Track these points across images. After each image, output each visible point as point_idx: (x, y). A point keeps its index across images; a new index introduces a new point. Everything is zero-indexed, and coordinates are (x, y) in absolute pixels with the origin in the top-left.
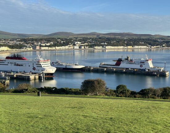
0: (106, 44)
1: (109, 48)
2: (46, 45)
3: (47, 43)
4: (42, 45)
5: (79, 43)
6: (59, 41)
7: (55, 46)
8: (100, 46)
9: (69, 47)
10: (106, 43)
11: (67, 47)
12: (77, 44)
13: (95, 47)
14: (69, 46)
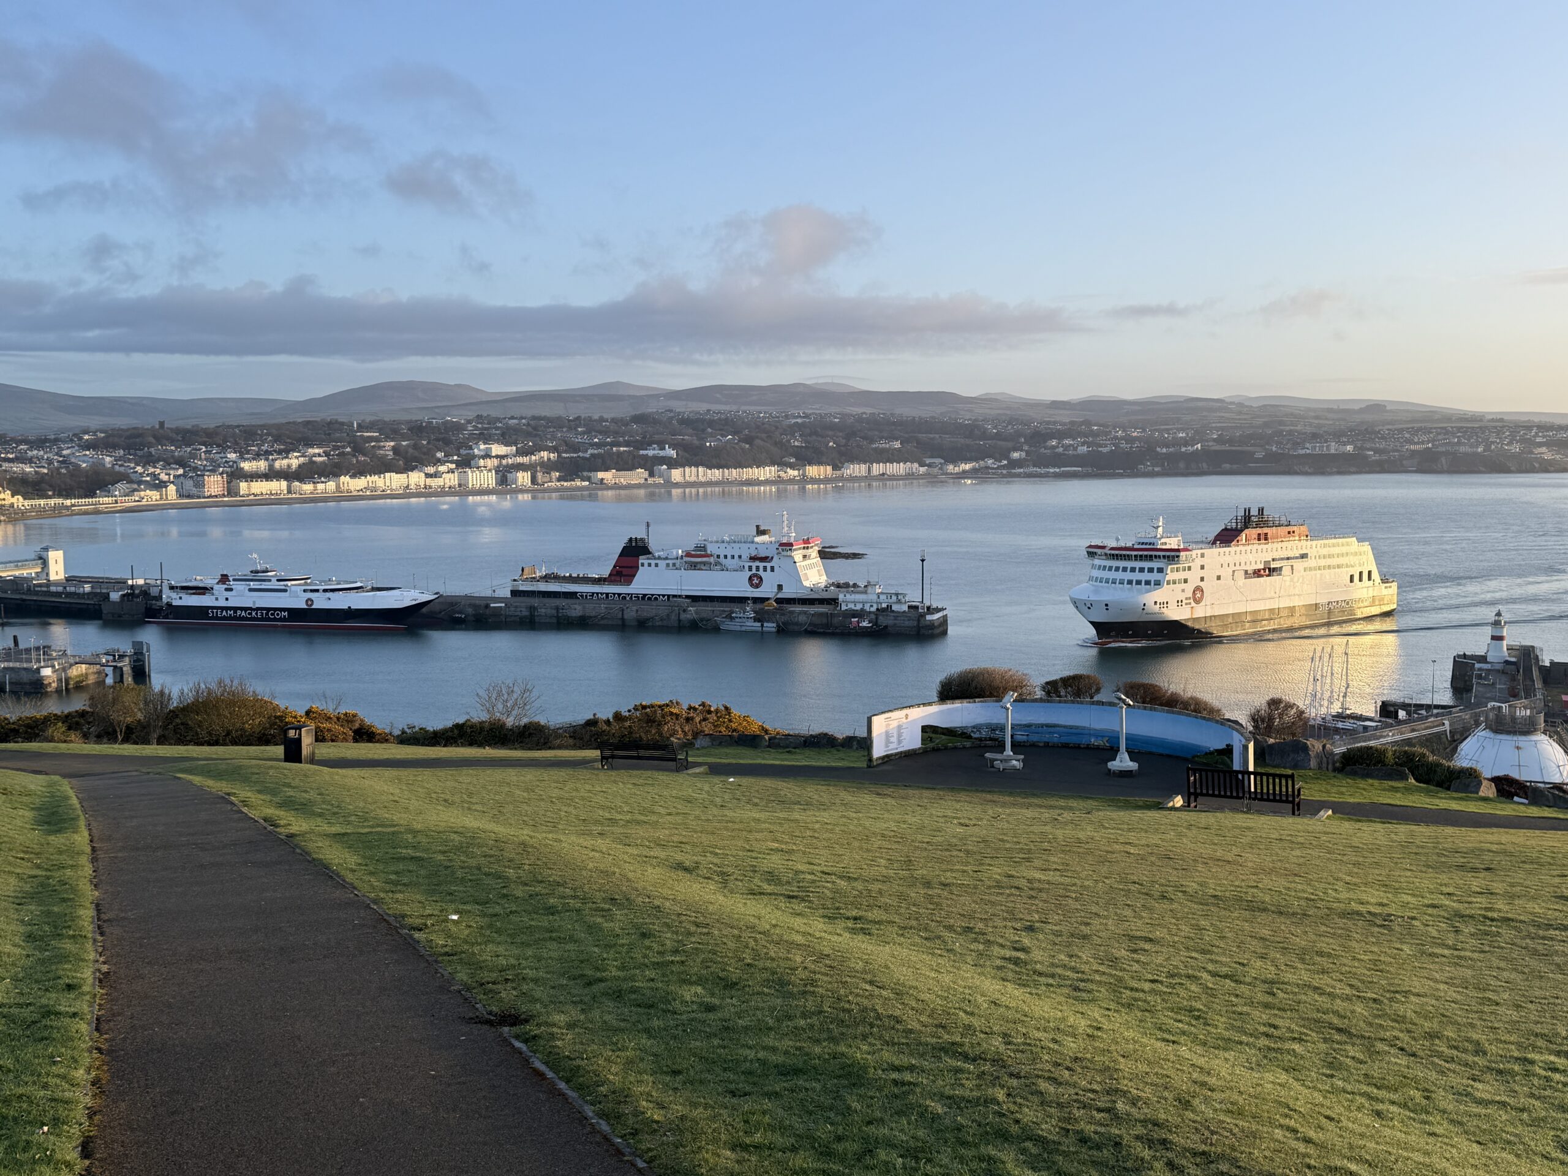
0: (673, 453)
1: (693, 479)
2: (277, 465)
3: (285, 453)
4: (246, 466)
5: (497, 449)
6: (371, 439)
7: (337, 475)
8: (632, 468)
9: (428, 476)
10: (673, 446)
11: (416, 478)
12: (487, 456)
13: (601, 475)
14: (431, 470)
